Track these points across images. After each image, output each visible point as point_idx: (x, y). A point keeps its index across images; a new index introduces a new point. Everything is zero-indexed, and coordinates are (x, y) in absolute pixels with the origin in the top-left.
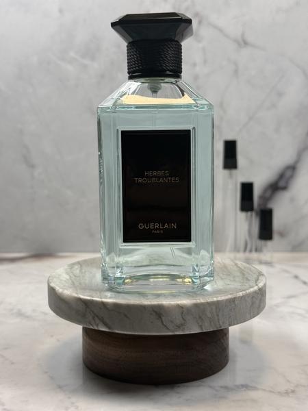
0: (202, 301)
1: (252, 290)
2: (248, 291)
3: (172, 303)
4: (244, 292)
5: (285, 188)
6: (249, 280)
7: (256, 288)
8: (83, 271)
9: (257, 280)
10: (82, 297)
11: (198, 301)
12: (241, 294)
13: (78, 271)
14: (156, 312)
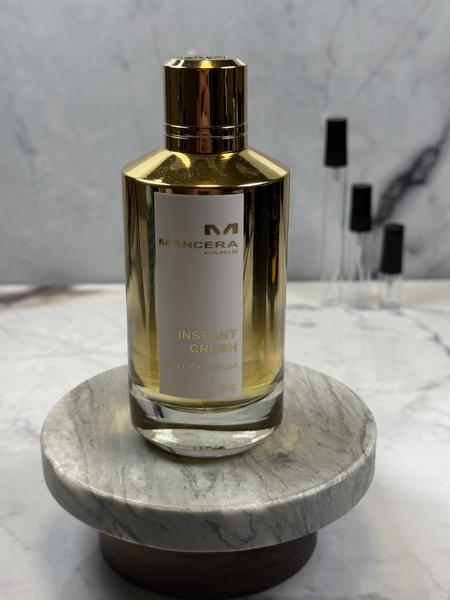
0: (281, 501)
1: (356, 465)
2: (350, 470)
3: (236, 508)
4: (344, 474)
5: (422, 182)
6: (351, 435)
7: (362, 460)
8: (95, 406)
9: (363, 435)
10: (95, 490)
11: (275, 502)
12: (339, 478)
13: (87, 406)
14: (210, 523)
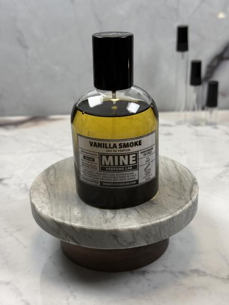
1: (187, 206)
2: (184, 208)
3: (126, 228)
4: (181, 210)
6: (185, 190)
7: (190, 203)
8: (57, 177)
9: (191, 191)
10: (56, 219)
13: (53, 177)
14: (113, 235)
